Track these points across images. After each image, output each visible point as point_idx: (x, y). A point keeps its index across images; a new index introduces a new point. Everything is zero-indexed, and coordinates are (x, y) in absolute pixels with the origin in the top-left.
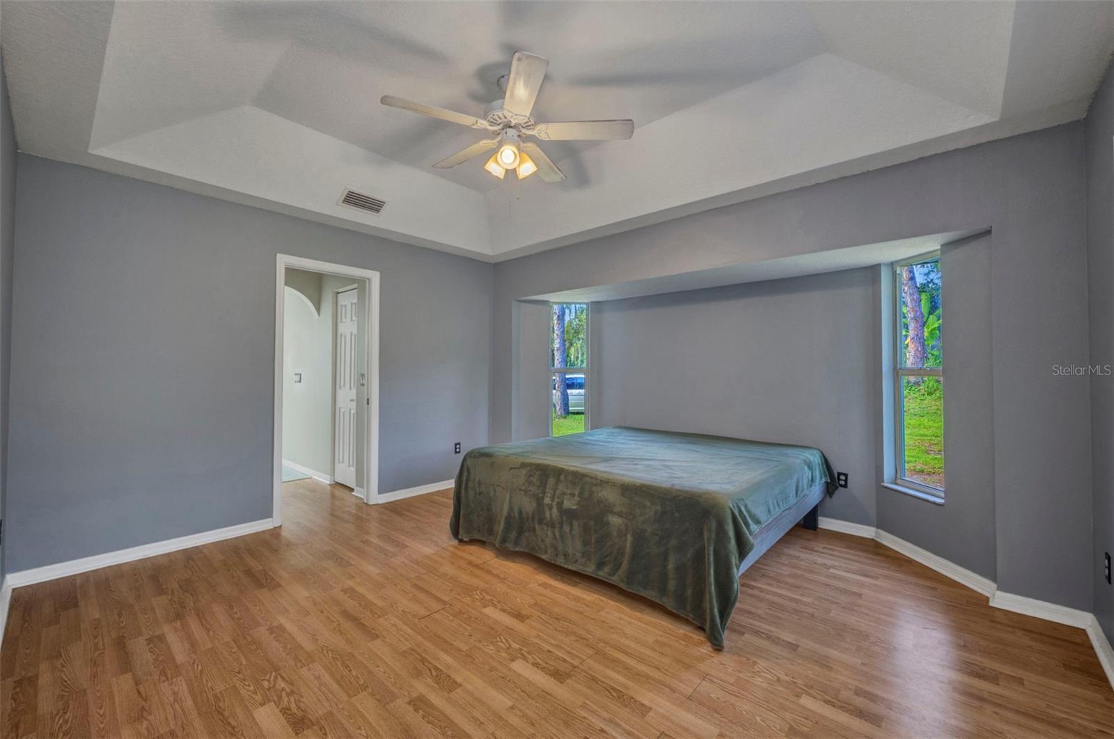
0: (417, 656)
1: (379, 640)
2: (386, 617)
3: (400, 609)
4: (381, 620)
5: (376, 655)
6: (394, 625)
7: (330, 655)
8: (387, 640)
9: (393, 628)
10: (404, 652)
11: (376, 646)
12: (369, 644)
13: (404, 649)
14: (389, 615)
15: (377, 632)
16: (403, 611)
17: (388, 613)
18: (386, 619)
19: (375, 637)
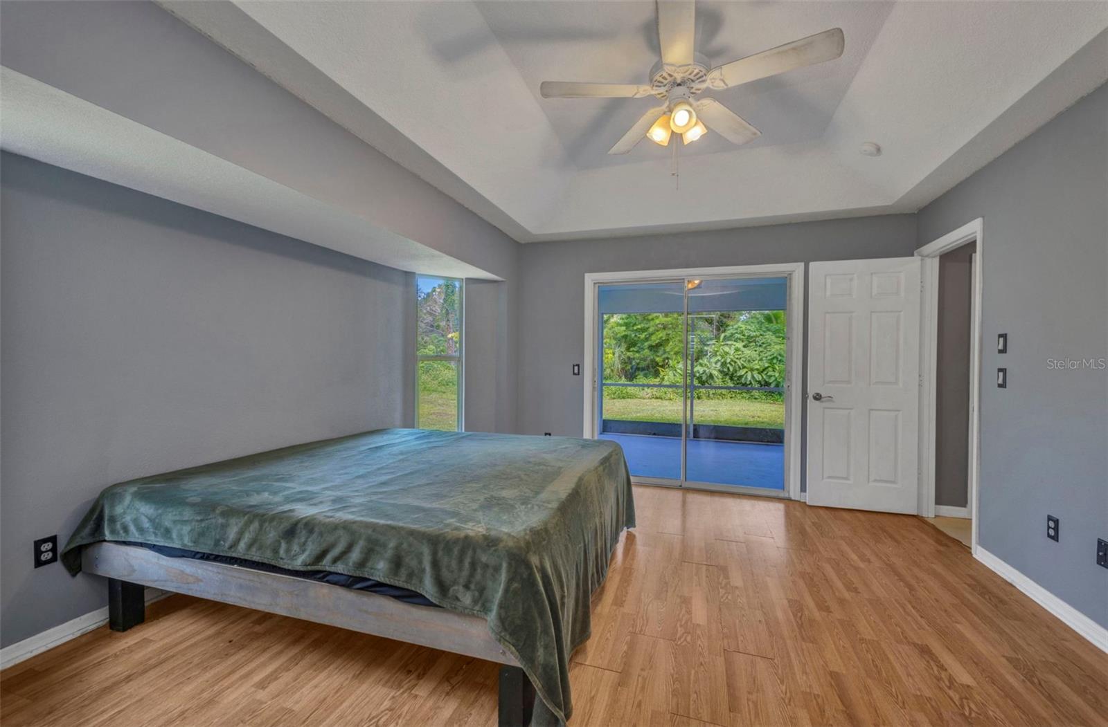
0: (803, 633)
1: (831, 670)
2: (808, 690)
3: (784, 688)
4: (817, 690)
5: (841, 657)
6: (804, 672)
7: (894, 690)
8: (822, 663)
9: (808, 671)
10: (812, 642)
11: (837, 665)
12: (844, 672)
13: (811, 645)
14: (803, 689)
15: (829, 678)
16: (782, 682)
17: (803, 692)
18: (810, 687)
19: (834, 676)
